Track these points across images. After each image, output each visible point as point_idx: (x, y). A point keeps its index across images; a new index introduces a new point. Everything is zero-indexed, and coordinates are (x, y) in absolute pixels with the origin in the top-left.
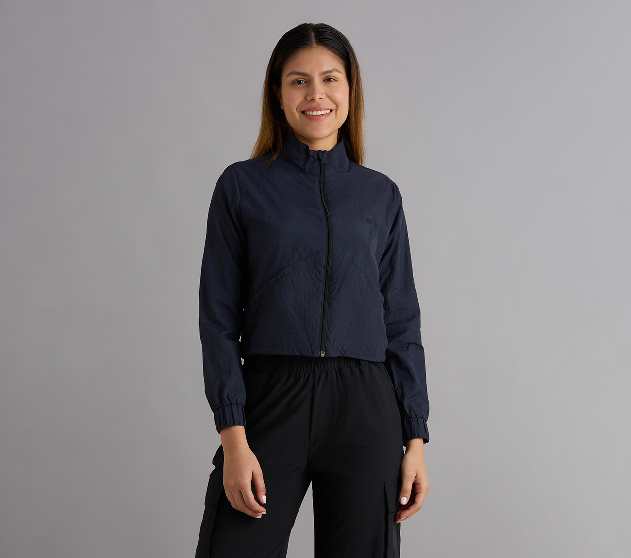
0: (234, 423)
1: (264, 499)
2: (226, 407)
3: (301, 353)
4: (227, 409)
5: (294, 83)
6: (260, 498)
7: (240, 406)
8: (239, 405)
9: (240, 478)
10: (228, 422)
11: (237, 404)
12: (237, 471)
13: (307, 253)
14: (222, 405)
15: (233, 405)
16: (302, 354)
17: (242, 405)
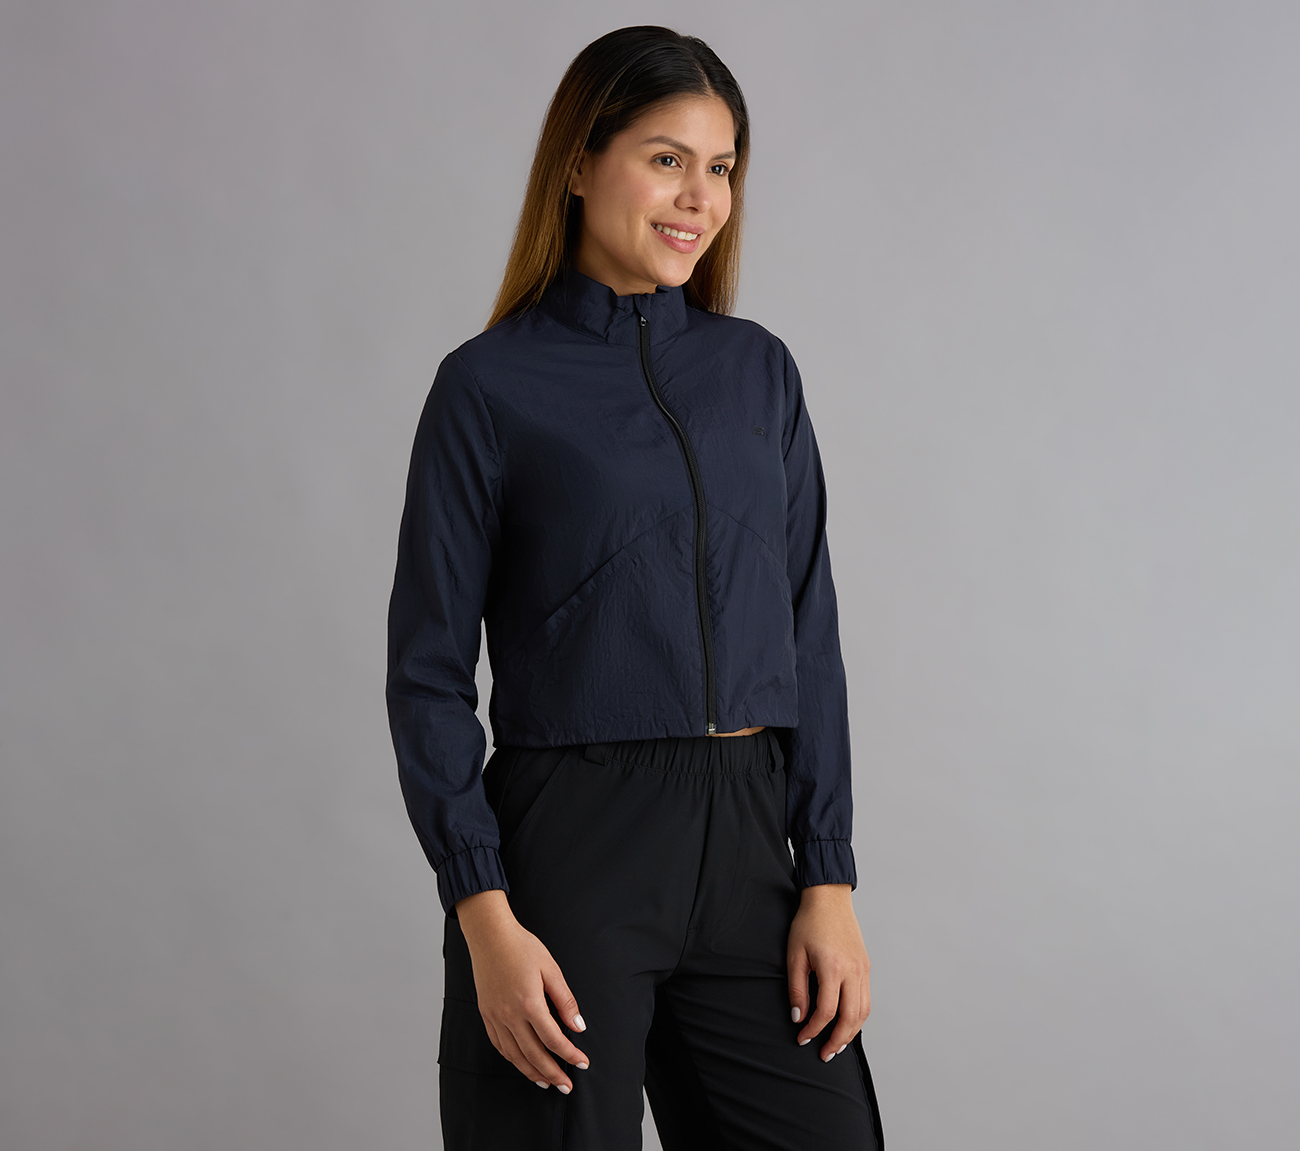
0: (480, 888)
1: (580, 1024)
2: (458, 857)
3: (667, 734)
4: (461, 861)
5: (654, 161)
6: (570, 1022)
7: (490, 852)
8: (488, 850)
9: (520, 996)
10: (467, 887)
11: (481, 846)
12: (509, 981)
13: (655, 517)
14: (450, 854)
15: (472, 850)
16: (670, 734)
17: (495, 849)
